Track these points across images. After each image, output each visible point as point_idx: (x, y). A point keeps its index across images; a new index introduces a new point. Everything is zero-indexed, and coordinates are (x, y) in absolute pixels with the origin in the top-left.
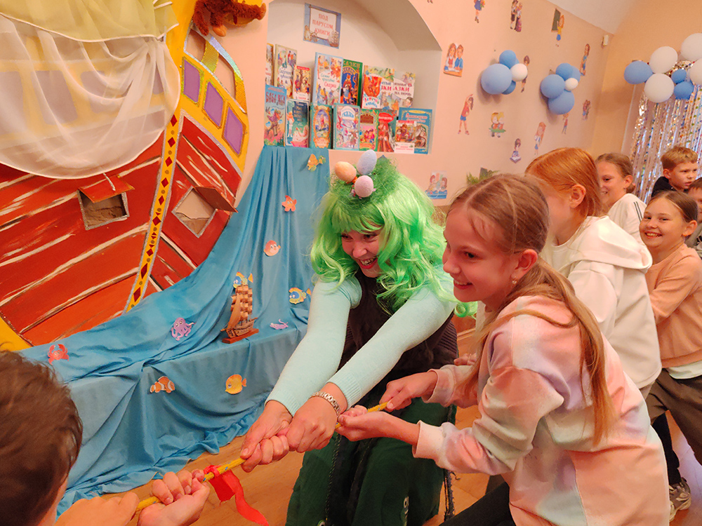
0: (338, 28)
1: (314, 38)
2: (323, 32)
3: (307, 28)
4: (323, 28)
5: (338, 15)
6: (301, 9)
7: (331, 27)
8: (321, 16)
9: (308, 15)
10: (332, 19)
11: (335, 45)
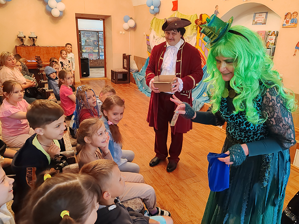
0: (266, 17)
1: (256, 23)
2: (260, 20)
3: (254, 21)
4: (260, 19)
5: (267, 13)
6: (253, 15)
7: (263, 18)
8: (259, 15)
9: (255, 16)
10: (264, 15)
11: (265, 24)
